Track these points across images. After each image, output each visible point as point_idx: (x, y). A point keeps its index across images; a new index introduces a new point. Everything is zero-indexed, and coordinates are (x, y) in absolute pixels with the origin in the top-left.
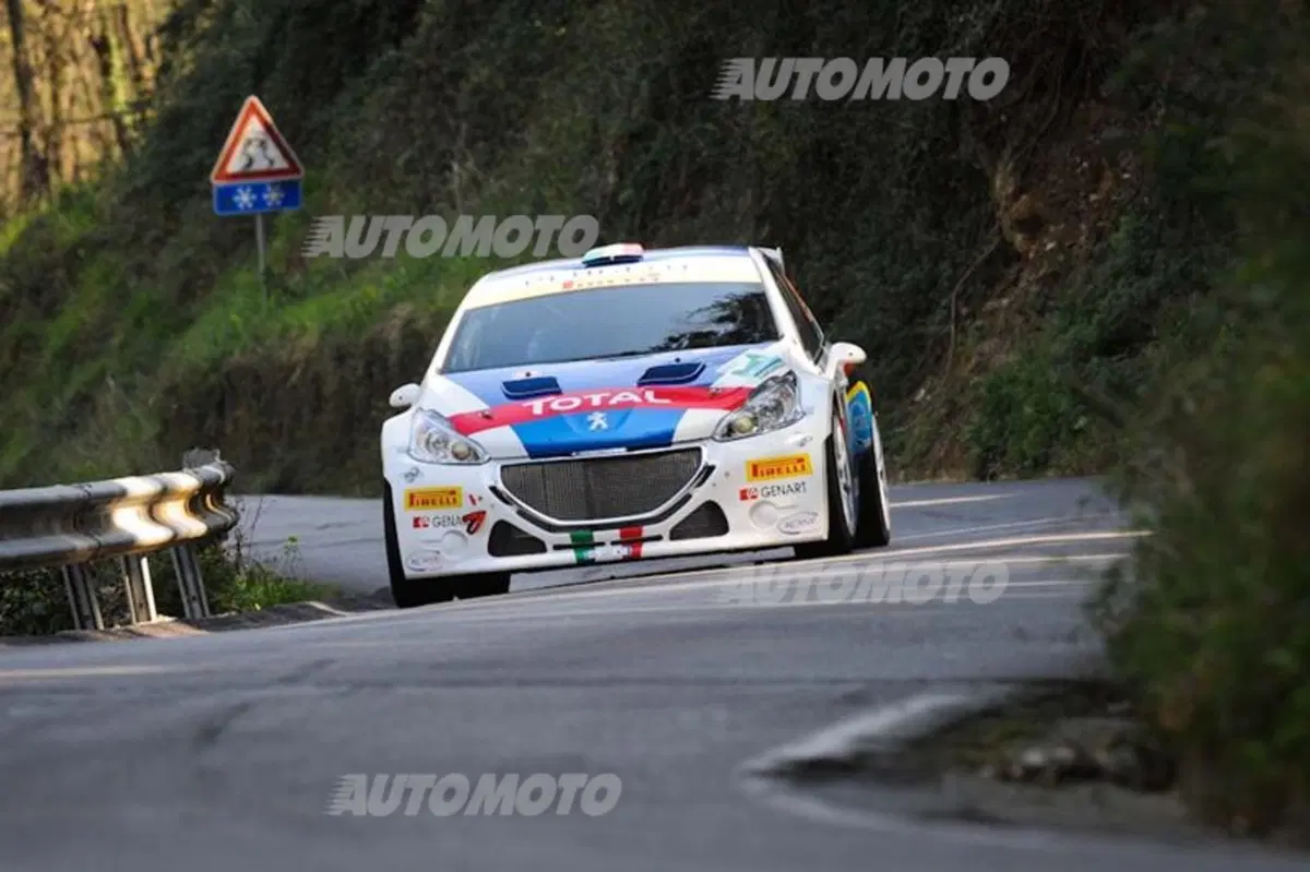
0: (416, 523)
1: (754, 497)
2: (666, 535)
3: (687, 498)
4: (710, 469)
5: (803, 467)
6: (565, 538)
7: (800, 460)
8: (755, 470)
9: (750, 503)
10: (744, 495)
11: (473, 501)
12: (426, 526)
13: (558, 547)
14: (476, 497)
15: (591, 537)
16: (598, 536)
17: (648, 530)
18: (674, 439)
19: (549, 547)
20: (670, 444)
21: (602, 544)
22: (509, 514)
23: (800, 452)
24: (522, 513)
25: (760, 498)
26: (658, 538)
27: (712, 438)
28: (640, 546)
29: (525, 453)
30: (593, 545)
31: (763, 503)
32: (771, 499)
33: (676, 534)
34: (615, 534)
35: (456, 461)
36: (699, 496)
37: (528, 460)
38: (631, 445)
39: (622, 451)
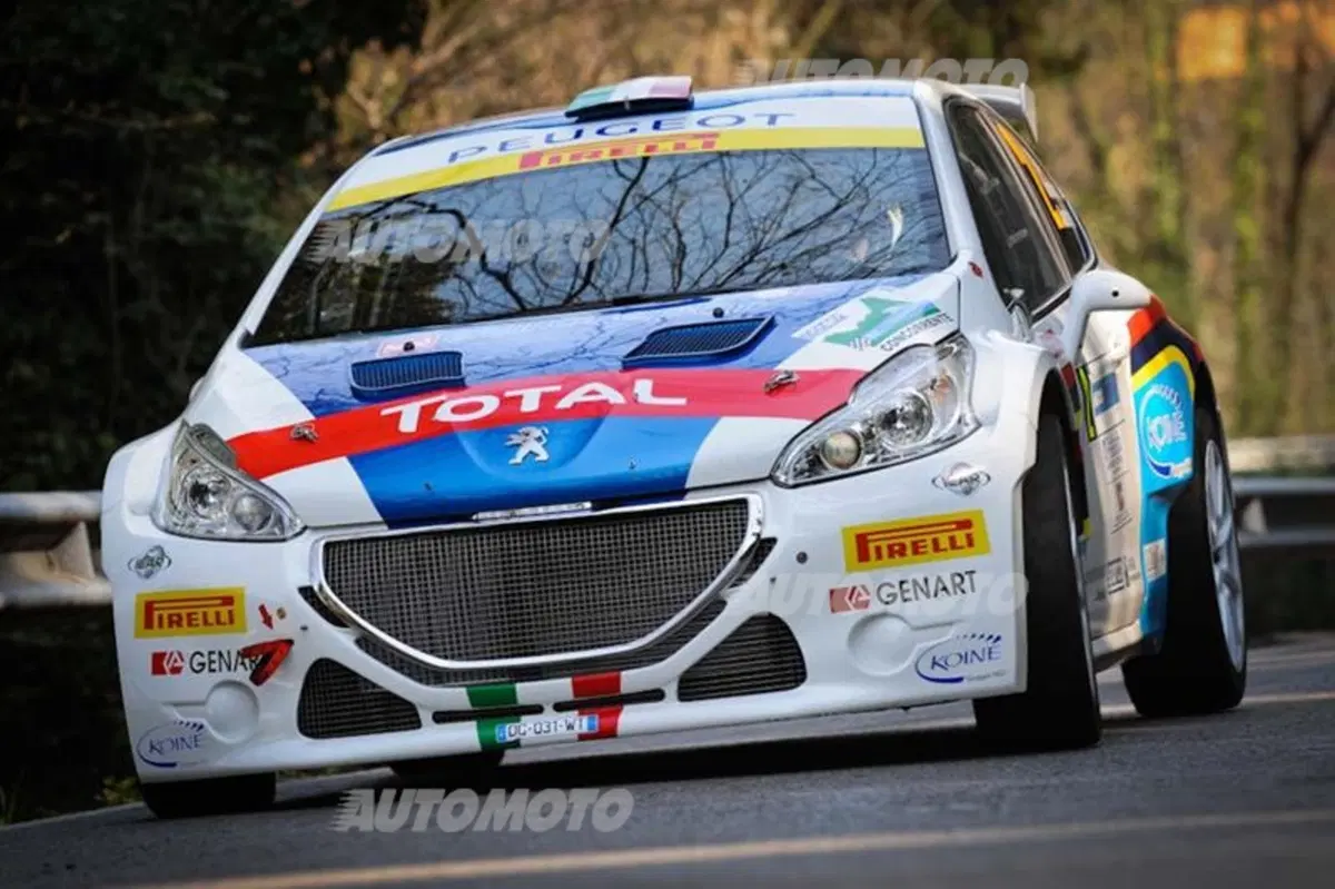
0: (158, 663)
2: (671, 691)
3: (716, 606)
4: (764, 546)
5: (970, 543)
6: (457, 697)
7: (965, 524)
8: (864, 547)
9: (854, 615)
11: (268, 621)
12: (176, 670)
13: (442, 717)
14: (272, 612)
15: (512, 695)
16: (526, 691)
17: (631, 680)
18: (691, 484)
19: (425, 716)
20: (681, 493)
21: (536, 709)
22: (341, 646)
23: (959, 507)
24: (367, 643)
26: (656, 695)
27: (771, 477)
28: (617, 713)
29: (378, 518)
30: (518, 711)
33: (693, 686)
34: (563, 687)
35: (239, 533)
36: (744, 603)
37: (384, 531)
38: (600, 497)
39: (585, 509)
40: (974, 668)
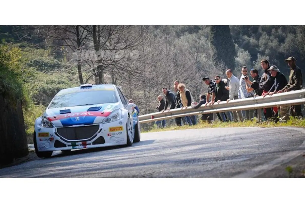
0: (40, 140)
1: (111, 135)
2: (92, 144)
3: (96, 135)
4: (101, 129)
5: (121, 129)
6: (70, 144)
7: (121, 127)
8: (111, 129)
9: (110, 137)
10: (108, 135)
11: (51, 136)
12: (42, 140)
13: (69, 146)
14: (52, 135)
15: (76, 144)
16: (77, 143)
17: (88, 142)
18: (94, 123)
19: (67, 146)
20: (93, 124)
21: (78, 145)
22: (58, 138)
23: (120, 125)
24: (61, 138)
25: (112, 135)
26: (90, 144)
27: (102, 123)
28: (86, 146)
29: (62, 126)
30: (76, 145)
31: (112, 137)
32: (114, 136)
33: (94, 143)
34: (81, 143)
35: (48, 127)
36: (99, 135)
37: (63, 127)
38: (85, 124)
39: (83, 125)
40: (122, 142)
